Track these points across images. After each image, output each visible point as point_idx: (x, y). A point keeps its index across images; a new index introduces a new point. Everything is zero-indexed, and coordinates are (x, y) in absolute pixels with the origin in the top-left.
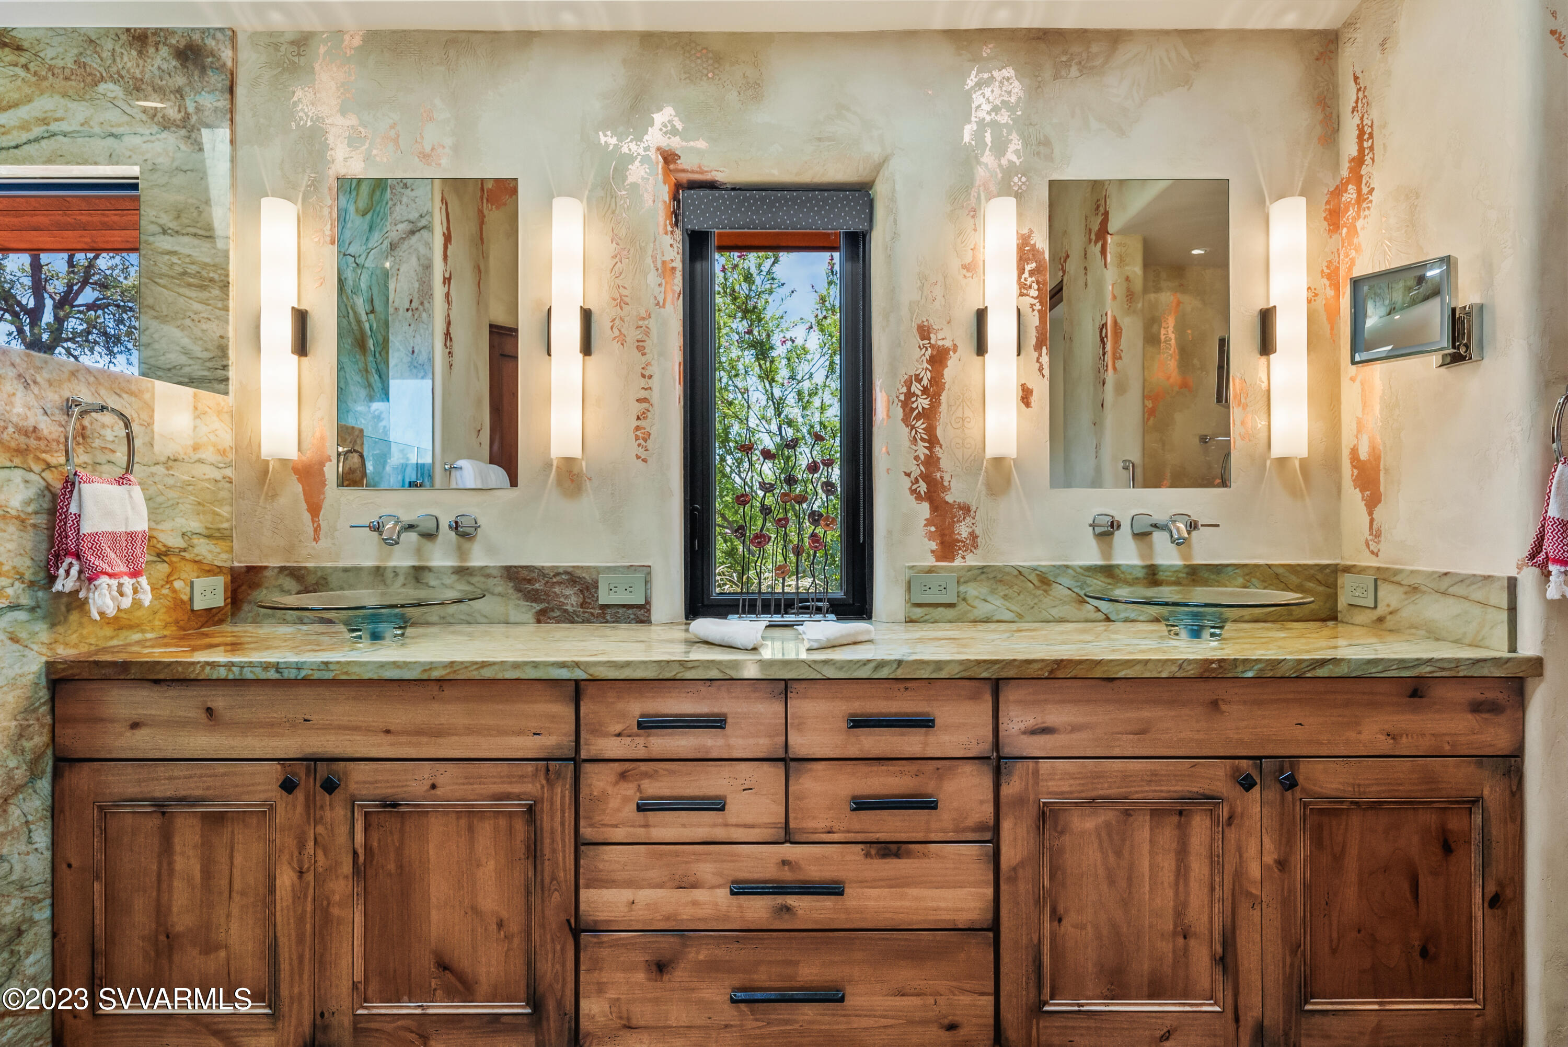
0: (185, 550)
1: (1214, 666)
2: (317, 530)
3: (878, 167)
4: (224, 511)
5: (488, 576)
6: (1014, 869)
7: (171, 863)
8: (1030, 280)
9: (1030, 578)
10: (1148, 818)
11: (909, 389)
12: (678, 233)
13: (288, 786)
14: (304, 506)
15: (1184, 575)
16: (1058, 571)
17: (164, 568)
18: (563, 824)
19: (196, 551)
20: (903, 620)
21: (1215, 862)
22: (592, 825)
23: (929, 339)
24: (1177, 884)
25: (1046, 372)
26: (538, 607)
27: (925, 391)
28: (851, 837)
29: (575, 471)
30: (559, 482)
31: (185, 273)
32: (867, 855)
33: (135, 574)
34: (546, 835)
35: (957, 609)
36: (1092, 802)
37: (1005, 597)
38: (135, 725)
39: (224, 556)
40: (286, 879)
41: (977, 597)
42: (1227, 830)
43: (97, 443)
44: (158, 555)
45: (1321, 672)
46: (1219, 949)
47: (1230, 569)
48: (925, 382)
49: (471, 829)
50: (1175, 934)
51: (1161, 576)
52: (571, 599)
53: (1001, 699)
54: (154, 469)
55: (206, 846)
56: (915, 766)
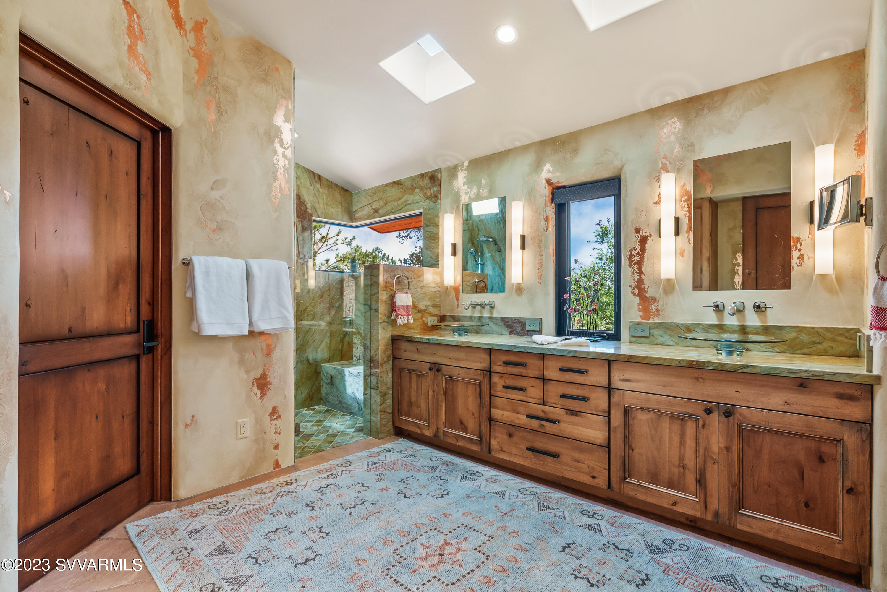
0: (426, 310)
1: (694, 363)
2: (458, 305)
3: (621, 169)
4: (438, 300)
5: (497, 320)
6: (615, 428)
7: (411, 385)
8: (684, 204)
9: (682, 328)
10: (668, 419)
11: (631, 253)
12: (554, 205)
13: (430, 369)
14: (455, 298)
15: (761, 330)
16: (695, 326)
17: (420, 315)
18: (487, 389)
19: (429, 310)
20: (629, 342)
21: (698, 442)
22: (493, 391)
23: (639, 233)
24: (680, 447)
25: (692, 242)
26: (510, 330)
27: (638, 254)
28: (562, 407)
29: (521, 287)
30: (516, 291)
31: (431, 236)
32: (567, 414)
33: (408, 315)
34: (483, 391)
35: (650, 339)
36: (645, 409)
37: (670, 335)
38: (405, 351)
39: (438, 312)
40: (431, 393)
41: (658, 335)
42: (702, 430)
43: (403, 284)
44: (419, 311)
45: (745, 370)
46: (698, 477)
47: (787, 328)
48: (638, 250)
49: (467, 387)
50: (679, 466)
51: (748, 330)
52: (519, 328)
53: (611, 368)
54: (417, 289)
55: (417, 382)
56: (582, 387)
